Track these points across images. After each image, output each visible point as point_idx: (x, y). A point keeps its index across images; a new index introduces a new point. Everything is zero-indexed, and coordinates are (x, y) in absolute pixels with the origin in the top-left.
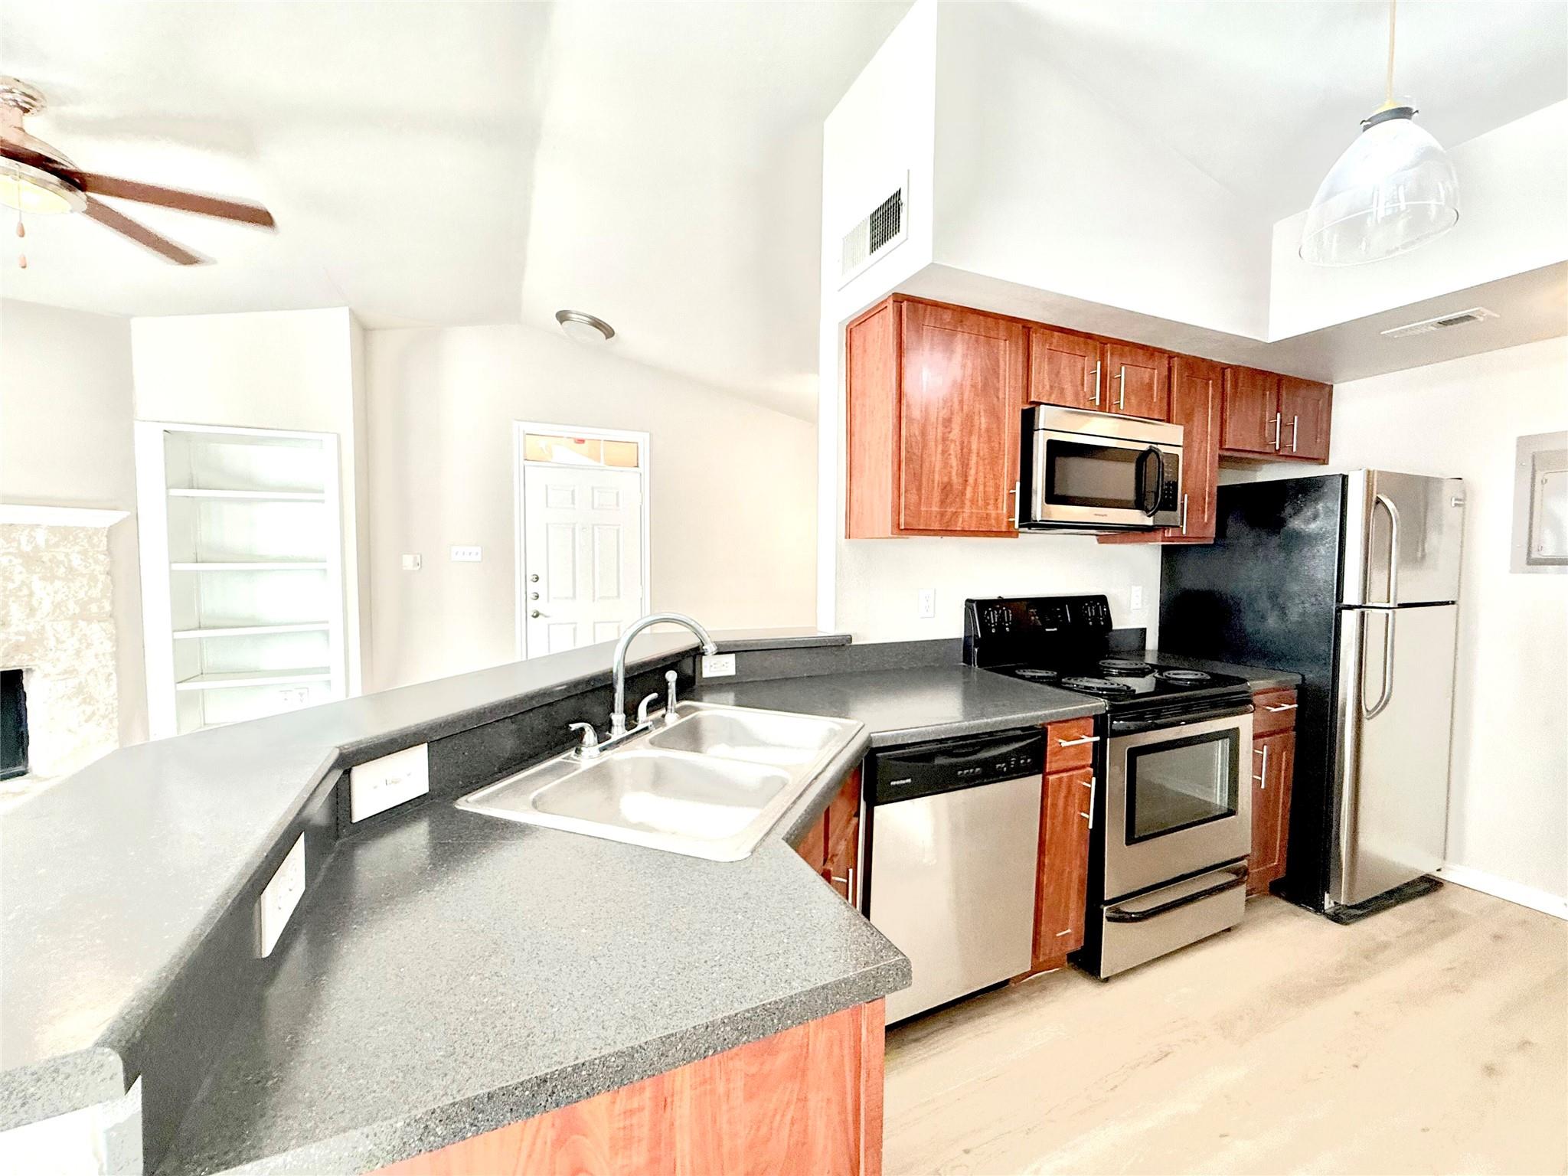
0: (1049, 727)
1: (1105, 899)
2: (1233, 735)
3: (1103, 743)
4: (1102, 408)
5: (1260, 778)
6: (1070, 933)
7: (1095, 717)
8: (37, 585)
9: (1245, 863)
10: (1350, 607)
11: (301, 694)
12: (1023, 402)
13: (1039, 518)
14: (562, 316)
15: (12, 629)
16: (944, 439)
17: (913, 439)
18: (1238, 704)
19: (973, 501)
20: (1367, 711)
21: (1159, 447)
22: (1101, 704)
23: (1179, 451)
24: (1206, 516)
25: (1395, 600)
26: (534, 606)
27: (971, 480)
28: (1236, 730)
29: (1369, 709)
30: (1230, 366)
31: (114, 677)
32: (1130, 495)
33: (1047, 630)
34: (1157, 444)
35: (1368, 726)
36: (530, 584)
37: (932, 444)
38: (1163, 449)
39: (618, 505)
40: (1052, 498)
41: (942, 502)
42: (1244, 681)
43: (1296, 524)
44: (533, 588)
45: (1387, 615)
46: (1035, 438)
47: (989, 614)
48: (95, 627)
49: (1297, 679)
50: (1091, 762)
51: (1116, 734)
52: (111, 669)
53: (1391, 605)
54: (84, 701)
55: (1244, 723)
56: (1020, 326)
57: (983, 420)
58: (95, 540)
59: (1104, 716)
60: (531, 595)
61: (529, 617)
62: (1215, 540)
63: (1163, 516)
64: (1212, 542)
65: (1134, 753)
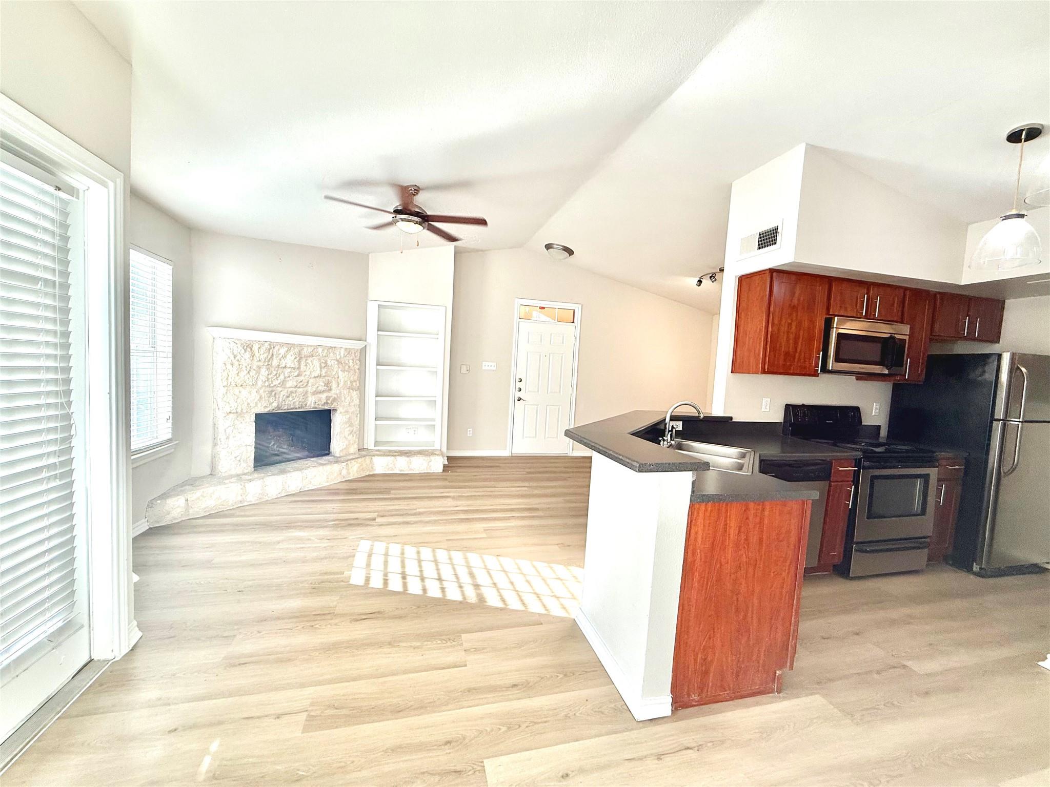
0: (834, 461)
1: (855, 541)
2: (926, 477)
3: (858, 471)
4: (866, 317)
5: (939, 500)
6: (836, 554)
7: (856, 460)
8: (340, 373)
9: (928, 540)
10: (998, 420)
11: (415, 431)
12: (826, 314)
13: (830, 369)
14: (548, 247)
15: (333, 392)
16: (788, 332)
17: (774, 333)
18: (930, 461)
19: (799, 359)
20: (1004, 472)
21: (895, 335)
22: (859, 454)
23: (907, 338)
24: (920, 370)
25: (1023, 419)
26: (519, 394)
27: (799, 350)
28: (928, 475)
29: (1005, 471)
30: (939, 293)
31: (359, 415)
32: (878, 359)
33: (827, 422)
34: (894, 334)
35: (1004, 481)
36: (518, 383)
37: (782, 334)
38: (897, 336)
39: (563, 343)
40: (837, 359)
41: (785, 360)
42: (934, 452)
43: (972, 376)
44: (519, 385)
45: (1019, 425)
46: (831, 332)
47: (798, 412)
48: (355, 393)
49: (965, 455)
50: (852, 479)
51: (864, 468)
52: (358, 412)
53: (1021, 420)
54: (350, 426)
55: (933, 472)
56: (827, 280)
57: (806, 323)
58: (356, 354)
59: (860, 460)
60: (517, 389)
61: (516, 400)
62: (924, 383)
63: (895, 369)
64: (922, 383)
65: (874, 478)
